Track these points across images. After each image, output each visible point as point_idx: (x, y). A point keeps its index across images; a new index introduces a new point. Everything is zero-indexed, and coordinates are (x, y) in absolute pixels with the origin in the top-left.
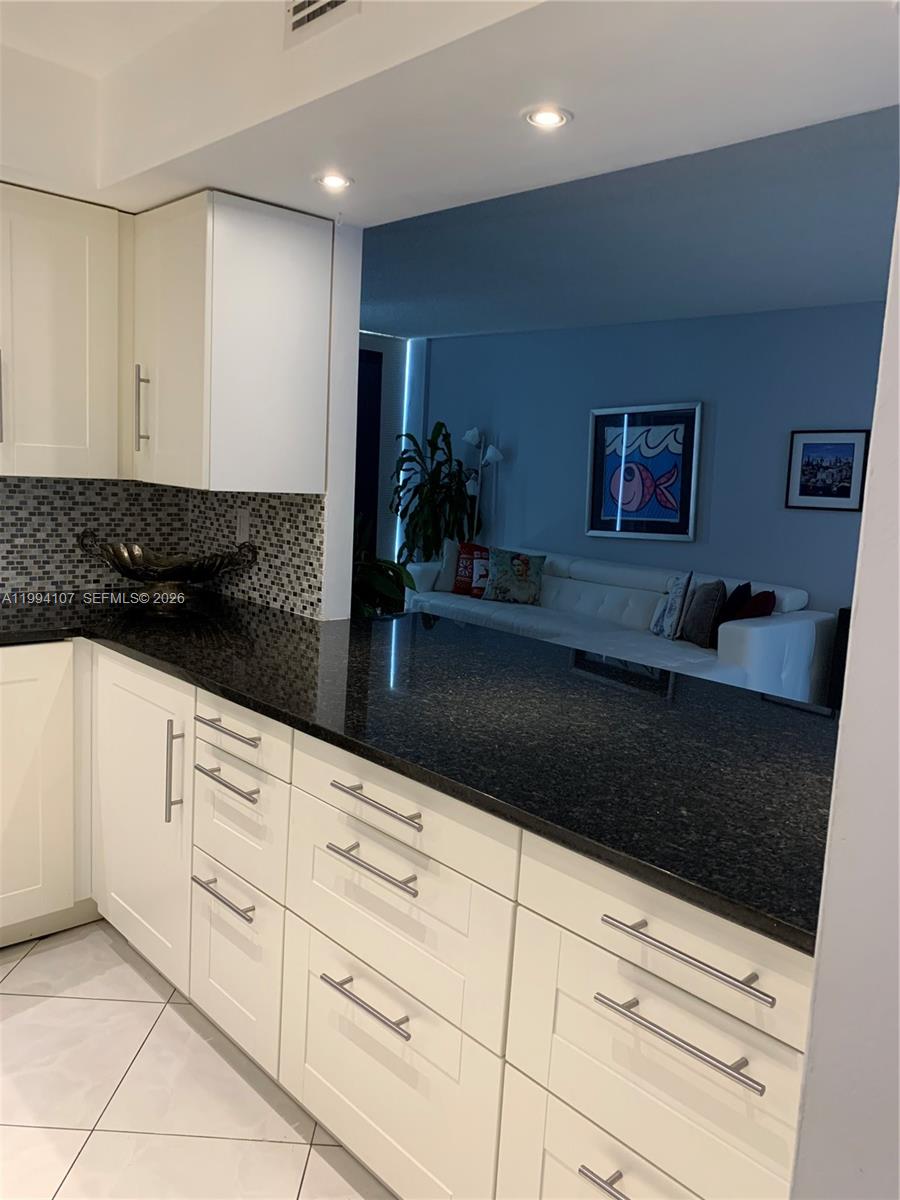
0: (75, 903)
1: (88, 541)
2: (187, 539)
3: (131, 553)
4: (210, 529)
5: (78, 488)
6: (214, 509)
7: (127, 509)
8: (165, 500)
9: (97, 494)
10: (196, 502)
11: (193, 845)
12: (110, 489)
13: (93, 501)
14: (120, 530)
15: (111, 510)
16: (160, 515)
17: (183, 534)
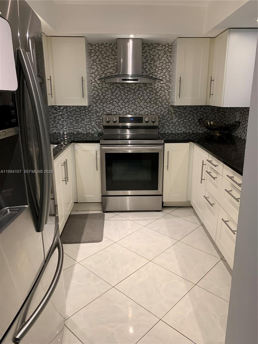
0: (187, 201)
1: (200, 121)
2: (226, 120)
3: (210, 123)
4: (231, 117)
5: (199, 108)
6: (232, 112)
7: (211, 113)
8: (220, 110)
9: (204, 109)
10: (229, 111)
11: (206, 189)
12: (207, 108)
13: (203, 111)
14: (209, 118)
15: (207, 113)
16: (219, 114)
17: (225, 119)
